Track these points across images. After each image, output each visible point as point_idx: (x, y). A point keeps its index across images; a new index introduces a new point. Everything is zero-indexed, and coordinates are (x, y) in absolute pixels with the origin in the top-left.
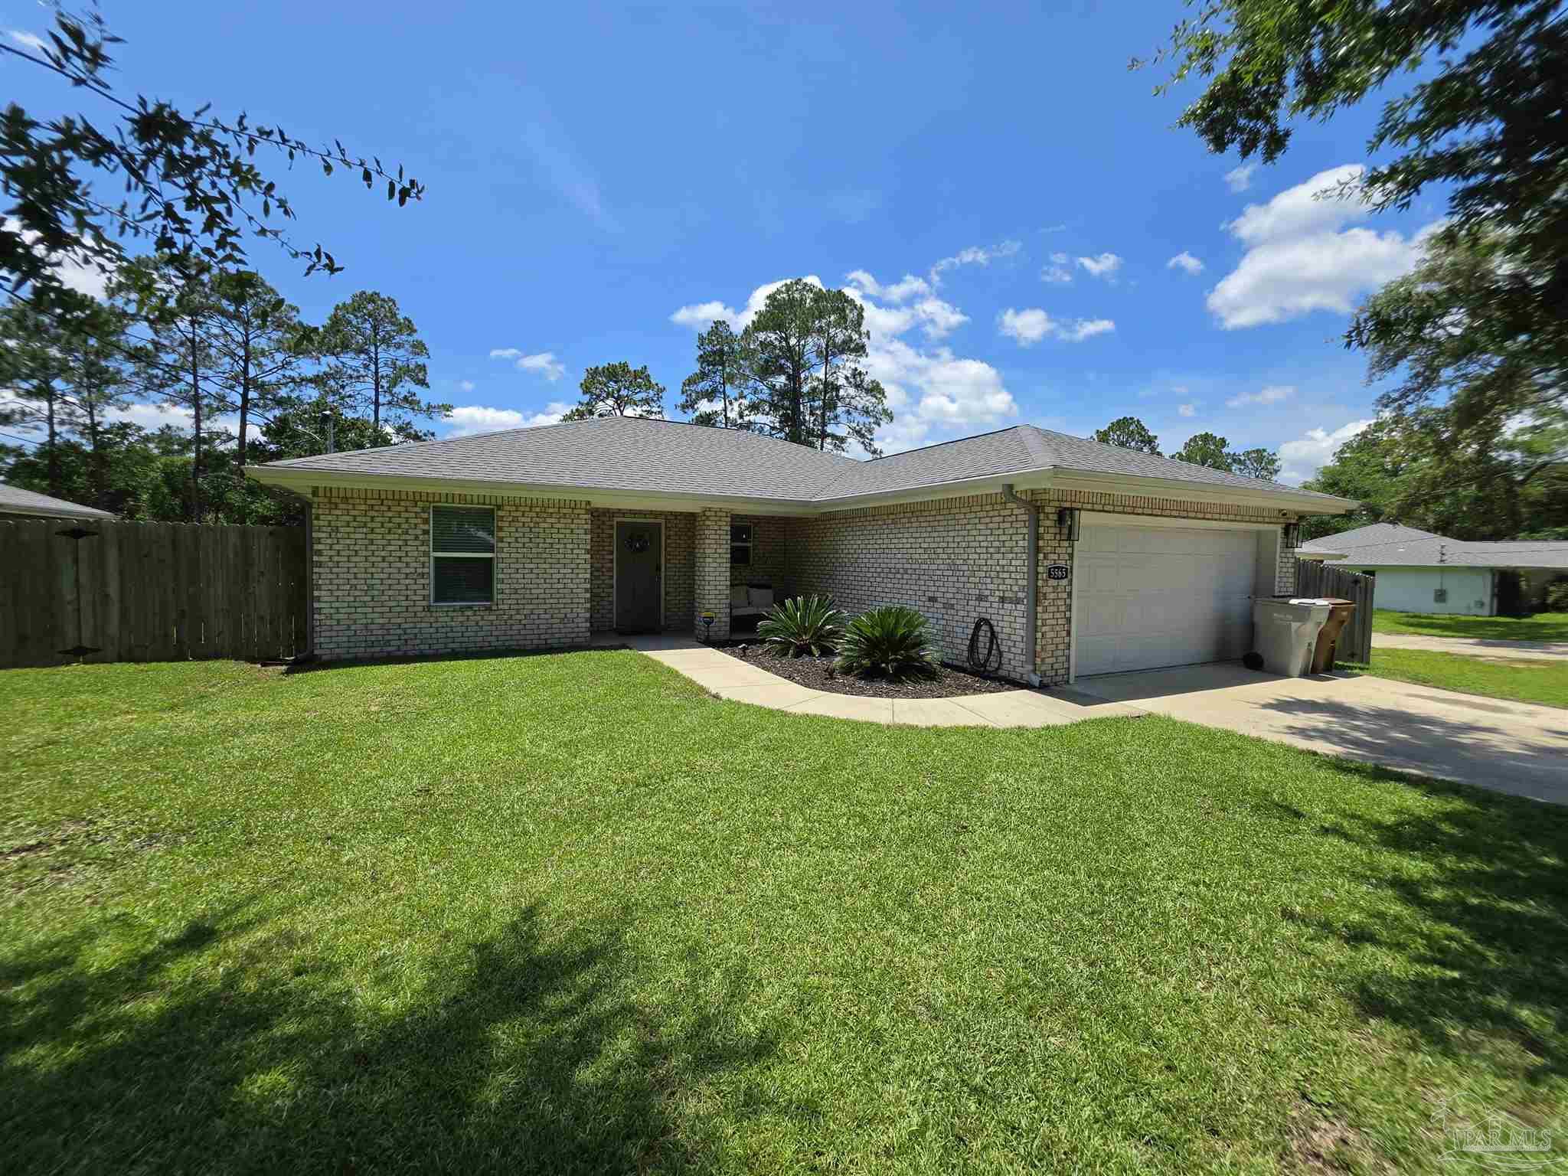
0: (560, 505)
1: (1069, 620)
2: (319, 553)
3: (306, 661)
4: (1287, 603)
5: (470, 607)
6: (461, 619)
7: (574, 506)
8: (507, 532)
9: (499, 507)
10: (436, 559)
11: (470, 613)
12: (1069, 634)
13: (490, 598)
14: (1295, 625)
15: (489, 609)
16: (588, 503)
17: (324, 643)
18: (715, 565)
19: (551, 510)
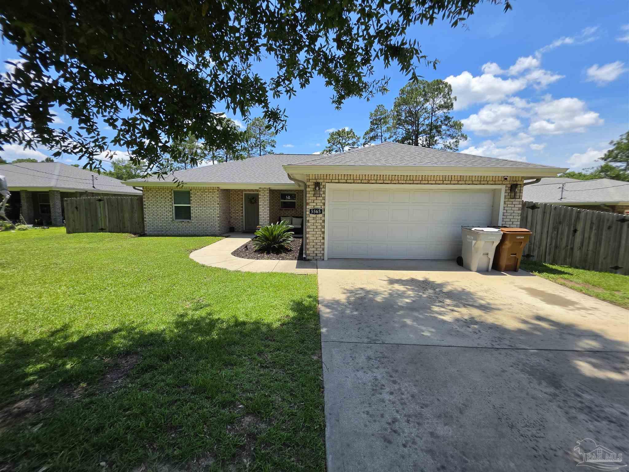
0: (209, 189)
1: (324, 233)
2: (145, 205)
3: (144, 235)
4: (471, 230)
5: (183, 221)
6: (181, 225)
7: (213, 189)
8: (193, 198)
9: (191, 190)
10: (176, 207)
11: (183, 223)
12: (323, 238)
13: (190, 219)
14: (474, 242)
15: (188, 222)
16: (218, 188)
17: (147, 230)
18: (263, 208)
19: (206, 190)
